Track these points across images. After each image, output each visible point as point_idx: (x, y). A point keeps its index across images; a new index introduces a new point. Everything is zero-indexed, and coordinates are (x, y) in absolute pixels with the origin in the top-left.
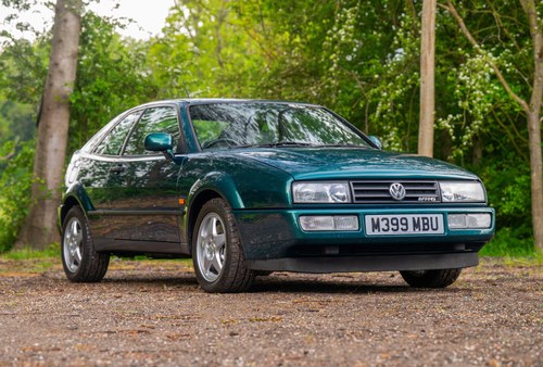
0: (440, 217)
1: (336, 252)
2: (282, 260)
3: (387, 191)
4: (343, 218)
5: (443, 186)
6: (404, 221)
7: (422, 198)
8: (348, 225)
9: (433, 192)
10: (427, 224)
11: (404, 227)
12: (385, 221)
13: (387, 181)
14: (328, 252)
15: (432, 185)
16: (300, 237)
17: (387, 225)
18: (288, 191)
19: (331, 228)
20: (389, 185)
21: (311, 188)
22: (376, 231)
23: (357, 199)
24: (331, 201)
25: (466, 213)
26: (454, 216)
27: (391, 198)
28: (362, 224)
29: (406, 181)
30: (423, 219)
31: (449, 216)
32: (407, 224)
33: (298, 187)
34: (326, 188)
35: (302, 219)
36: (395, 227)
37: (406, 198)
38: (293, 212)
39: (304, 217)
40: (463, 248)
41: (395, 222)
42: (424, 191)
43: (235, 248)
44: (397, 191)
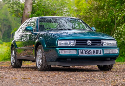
0: (102, 50)
1: (70, 60)
2: (55, 62)
3: (86, 43)
4: (72, 50)
5: (104, 41)
6: (90, 51)
7: (97, 45)
8: (73, 52)
9: (100, 43)
10: (98, 52)
11: (90, 53)
12: (85, 51)
13: (86, 40)
14: (68, 60)
15: (100, 41)
16: (60, 56)
17: (85, 52)
18: (57, 43)
19: (68, 53)
20: (87, 41)
21: (63, 42)
22: (82, 54)
23: (77, 45)
24: (69, 45)
25: (110, 49)
26: (106, 50)
27: (87, 45)
28: (78, 52)
29: (92, 40)
30: (96, 51)
31: (105, 50)
32: (91, 52)
33: (59, 42)
34: (68, 42)
35: (60, 51)
36: (88, 53)
37: (91, 45)
38: (58, 49)
39: (61, 50)
40: (109, 59)
41: (87, 51)
42: (97, 43)
43: (44, 58)
44: (89, 43)
